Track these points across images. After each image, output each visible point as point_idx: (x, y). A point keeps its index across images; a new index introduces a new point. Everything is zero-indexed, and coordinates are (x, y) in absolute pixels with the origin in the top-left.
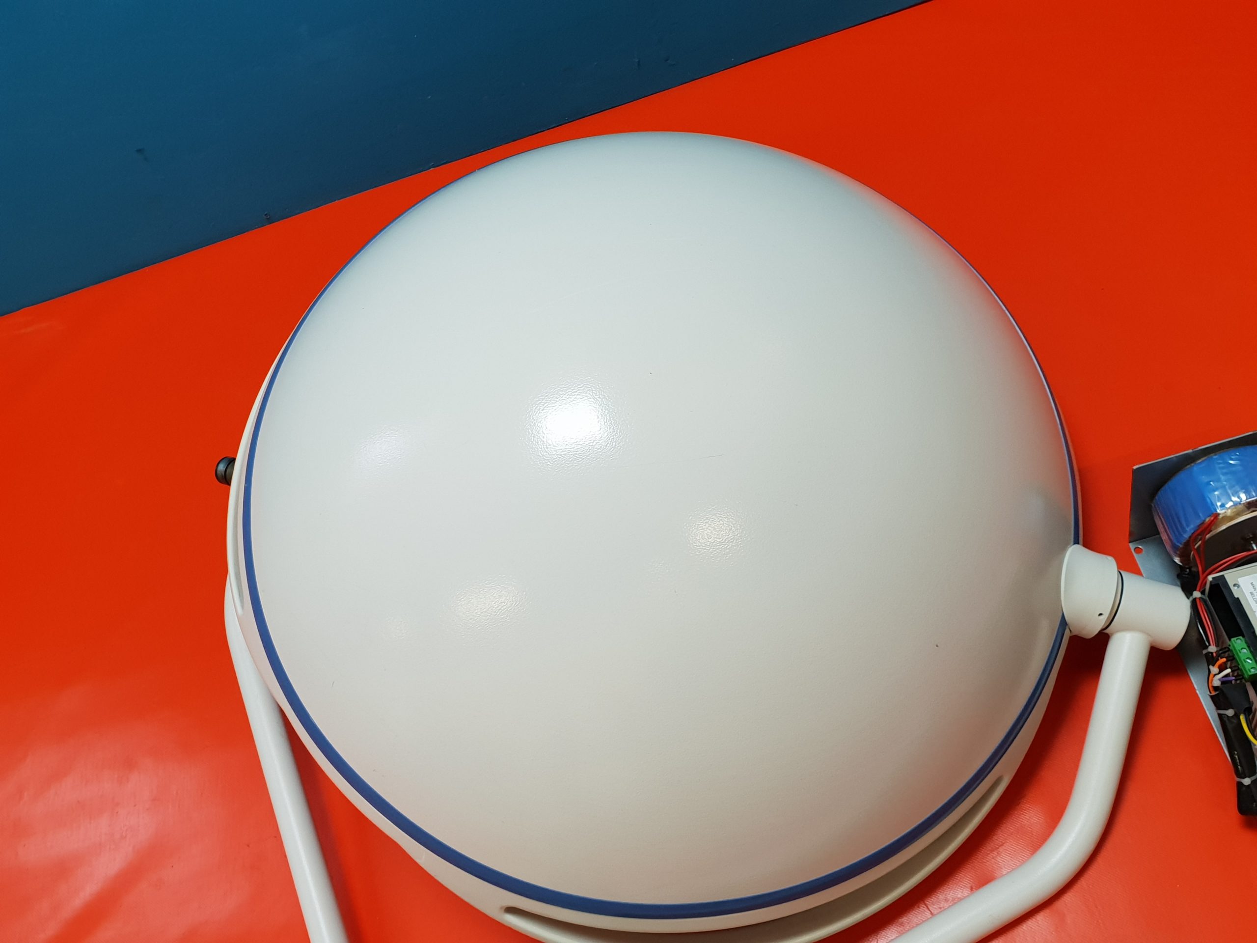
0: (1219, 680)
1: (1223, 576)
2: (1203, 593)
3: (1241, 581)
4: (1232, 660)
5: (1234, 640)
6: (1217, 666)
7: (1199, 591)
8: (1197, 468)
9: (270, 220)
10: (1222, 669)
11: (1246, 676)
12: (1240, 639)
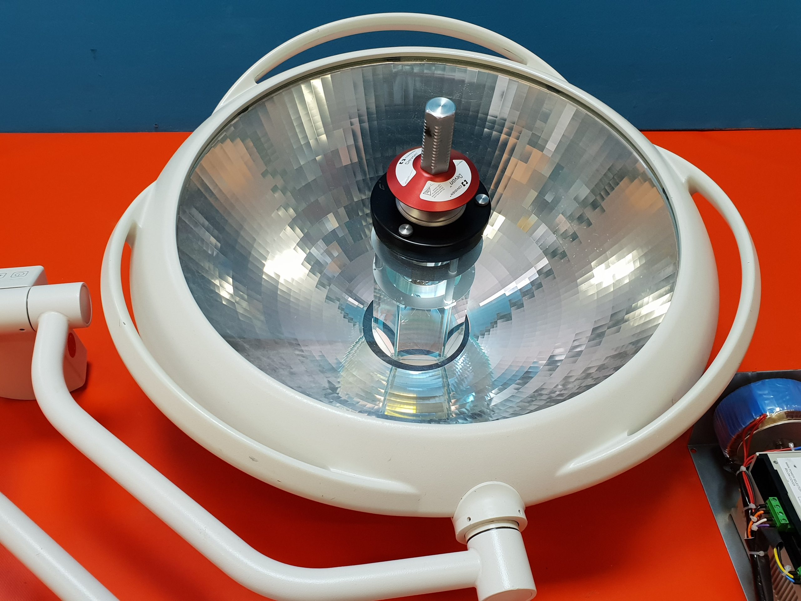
0: (757, 526)
1: (766, 454)
2: (747, 469)
3: (779, 460)
4: (767, 513)
5: (771, 499)
6: (756, 516)
7: (745, 467)
8: (755, 386)
9: (157, 129)
10: (760, 517)
11: (778, 525)
12: (775, 499)
